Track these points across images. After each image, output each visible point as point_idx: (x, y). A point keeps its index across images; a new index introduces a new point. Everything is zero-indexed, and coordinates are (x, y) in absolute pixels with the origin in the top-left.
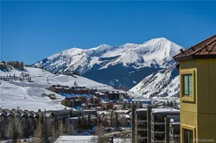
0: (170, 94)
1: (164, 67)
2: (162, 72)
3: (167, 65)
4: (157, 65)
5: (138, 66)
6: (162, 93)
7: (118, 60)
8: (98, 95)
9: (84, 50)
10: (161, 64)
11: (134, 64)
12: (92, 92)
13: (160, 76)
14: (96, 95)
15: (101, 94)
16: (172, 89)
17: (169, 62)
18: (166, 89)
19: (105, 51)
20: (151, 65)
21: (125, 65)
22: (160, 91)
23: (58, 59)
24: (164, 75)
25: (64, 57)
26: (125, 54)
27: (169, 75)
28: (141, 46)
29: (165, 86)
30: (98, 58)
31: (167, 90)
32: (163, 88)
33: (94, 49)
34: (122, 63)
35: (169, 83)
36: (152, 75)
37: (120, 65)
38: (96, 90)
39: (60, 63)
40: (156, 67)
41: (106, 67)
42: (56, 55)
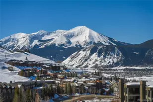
0: (90, 66)
1: (85, 47)
2: (84, 51)
3: (87, 45)
4: (80, 46)
5: (66, 46)
6: (84, 65)
7: (52, 42)
8: (45, 67)
9: (27, 35)
10: (82, 45)
11: (64, 45)
12: (40, 65)
13: (82, 53)
14: (43, 67)
15: (47, 66)
16: (91, 63)
17: (88, 43)
18: (86, 62)
19: (43, 35)
20: (76, 45)
21: (57, 45)
22: (82, 64)
23: (8, 40)
24: (85, 52)
25: (13, 39)
26: (57, 37)
27: (89, 52)
28: (68, 32)
29: (86, 60)
30: (37, 40)
31: (88, 63)
32: (84, 61)
33: (35, 34)
34: (55, 44)
35: (89, 58)
36: (76, 53)
37: (54, 45)
38: (43, 64)
39: (10, 44)
40: (79, 47)
41: (43, 47)
42: (7, 38)
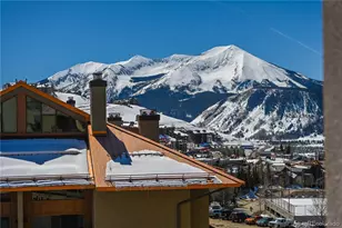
0: (247, 135)
1: (234, 91)
2: (233, 100)
3: (239, 89)
4: (223, 88)
5: (194, 91)
6: (234, 133)
7: (160, 82)
9: (106, 66)
10: (229, 87)
11: (187, 87)
13: (230, 107)
16: (250, 127)
17: (242, 85)
18: (240, 126)
20: (215, 88)
21: (172, 89)
22: (231, 129)
23: (64, 79)
24: (236, 105)
25: (76, 76)
26: (172, 71)
27: (244, 104)
28: (196, 58)
29: (239, 121)
30: (129, 78)
31: (242, 129)
32: (236, 124)
33: (123, 63)
34: (168, 87)
35: (244, 117)
36: (216, 105)
37: (165, 89)
39: (69, 86)
40: (221, 92)
41: (143, 92)
42: (62, 74)
